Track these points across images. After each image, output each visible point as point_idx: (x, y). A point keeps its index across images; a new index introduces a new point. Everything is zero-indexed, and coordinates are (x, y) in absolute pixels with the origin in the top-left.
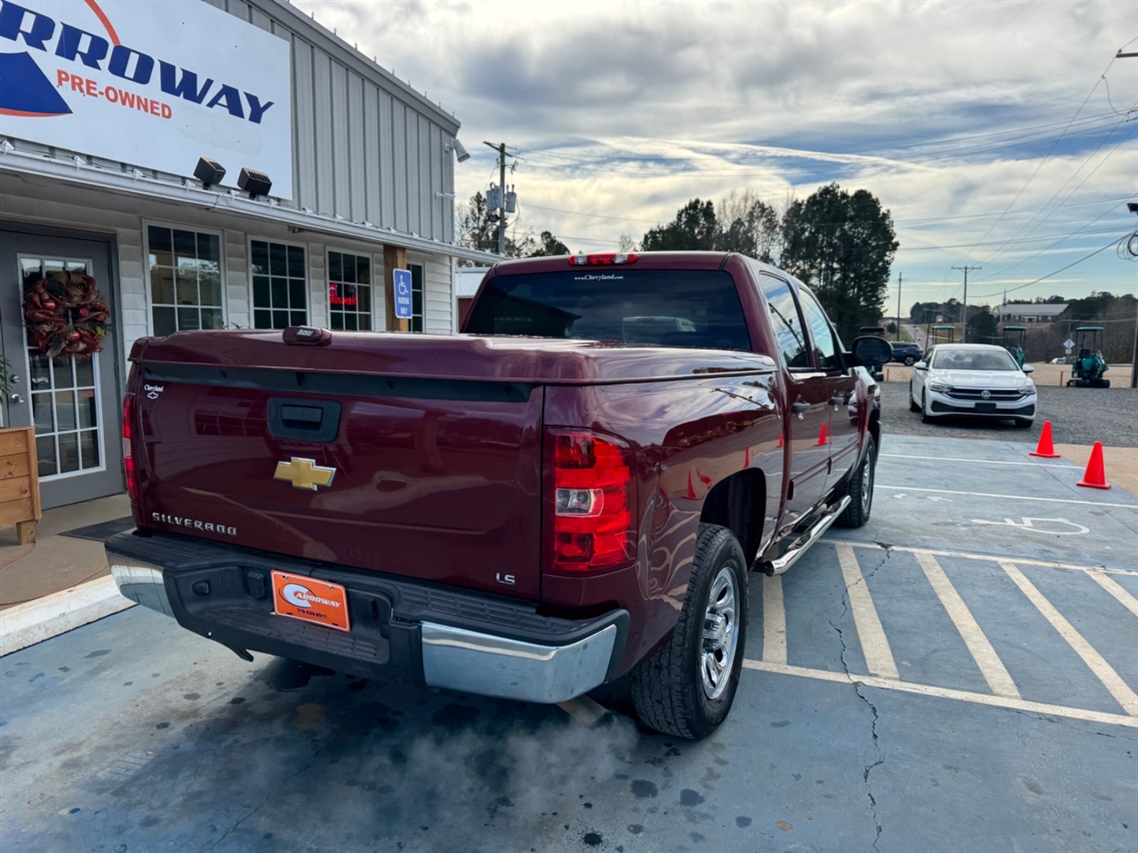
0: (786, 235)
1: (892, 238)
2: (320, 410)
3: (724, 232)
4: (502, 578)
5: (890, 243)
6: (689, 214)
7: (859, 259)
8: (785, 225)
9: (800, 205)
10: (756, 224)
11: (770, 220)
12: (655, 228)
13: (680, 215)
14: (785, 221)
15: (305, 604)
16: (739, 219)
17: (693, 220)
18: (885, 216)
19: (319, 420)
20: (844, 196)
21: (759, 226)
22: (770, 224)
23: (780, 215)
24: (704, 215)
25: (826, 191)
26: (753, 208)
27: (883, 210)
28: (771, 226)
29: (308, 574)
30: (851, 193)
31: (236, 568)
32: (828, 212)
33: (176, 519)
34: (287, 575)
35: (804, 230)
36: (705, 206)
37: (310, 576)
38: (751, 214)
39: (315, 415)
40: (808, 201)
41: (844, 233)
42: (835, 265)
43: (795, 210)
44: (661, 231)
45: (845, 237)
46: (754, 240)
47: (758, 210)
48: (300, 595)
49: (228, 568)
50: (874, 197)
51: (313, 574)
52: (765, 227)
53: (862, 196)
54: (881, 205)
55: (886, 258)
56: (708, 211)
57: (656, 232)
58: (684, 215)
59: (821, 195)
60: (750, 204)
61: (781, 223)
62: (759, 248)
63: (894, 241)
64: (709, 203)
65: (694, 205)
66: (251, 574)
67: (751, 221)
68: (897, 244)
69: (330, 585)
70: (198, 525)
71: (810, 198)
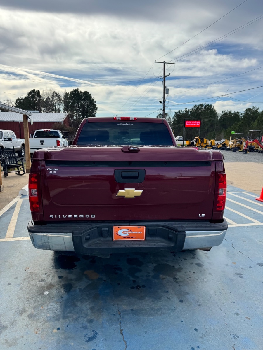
0: (64, 103)
1: (96, 106)
2: (138, 173)
3: (44, 100)
4: (201, 215)
5: (95, 107)
6: (32, 94)
7: (87, 112)
8: (63, 100)
9: (68, 94)
10: (55, 99)
11: (59, 98)
12: (19, 98)
13: (29, 94)
14: (64, 99)
15: (127, 235)
16: (49, 97)
17: (33, 96)
18: (93, 100)
19: (137, 176)
20: (81, 92)
21: (56, 99)
22: (59, 99)
23: (62, 97)
24: (37, 95)
25: (76, 90)
26: (53, 94)
27: (92, 98)
28: (59, 100)
29: (128, 225)
30: (83, 92)
31: (96, 228)
32: (77, 97)
33: (63, 216)
34: (120, 227)
35: (70, 102)
36: (37, 92)
37: (130, 225)
38: (53, 95)
39: (136, 174)
40: (70, 93)
41: (82, 104)
42: (80, 114)
43: (66, 95)
44: (22, 99)
45: (82, 105)
46: (54, 104)
47: (55, 95)
48: (125, 232)
49: (94, 229)
50: (90, 93)
51: (131, 224)
52: (57, 100)
53: (86, 93)
54: (92, 96)
55: (95, 112)
56: (38, 93)
57: (20, 99)
58: (30, 94)
59: (74, 91)
60: (52, 92)
61: (62, 99)
62: (56, 106)
63: (96, 107)
64: (38, 91)
65: (33, 91)
66: (103, 229)
67: (53, 98)
68: (97, 108)
69: (139, 227)
70: (75, 216)
71: (71, 92)
